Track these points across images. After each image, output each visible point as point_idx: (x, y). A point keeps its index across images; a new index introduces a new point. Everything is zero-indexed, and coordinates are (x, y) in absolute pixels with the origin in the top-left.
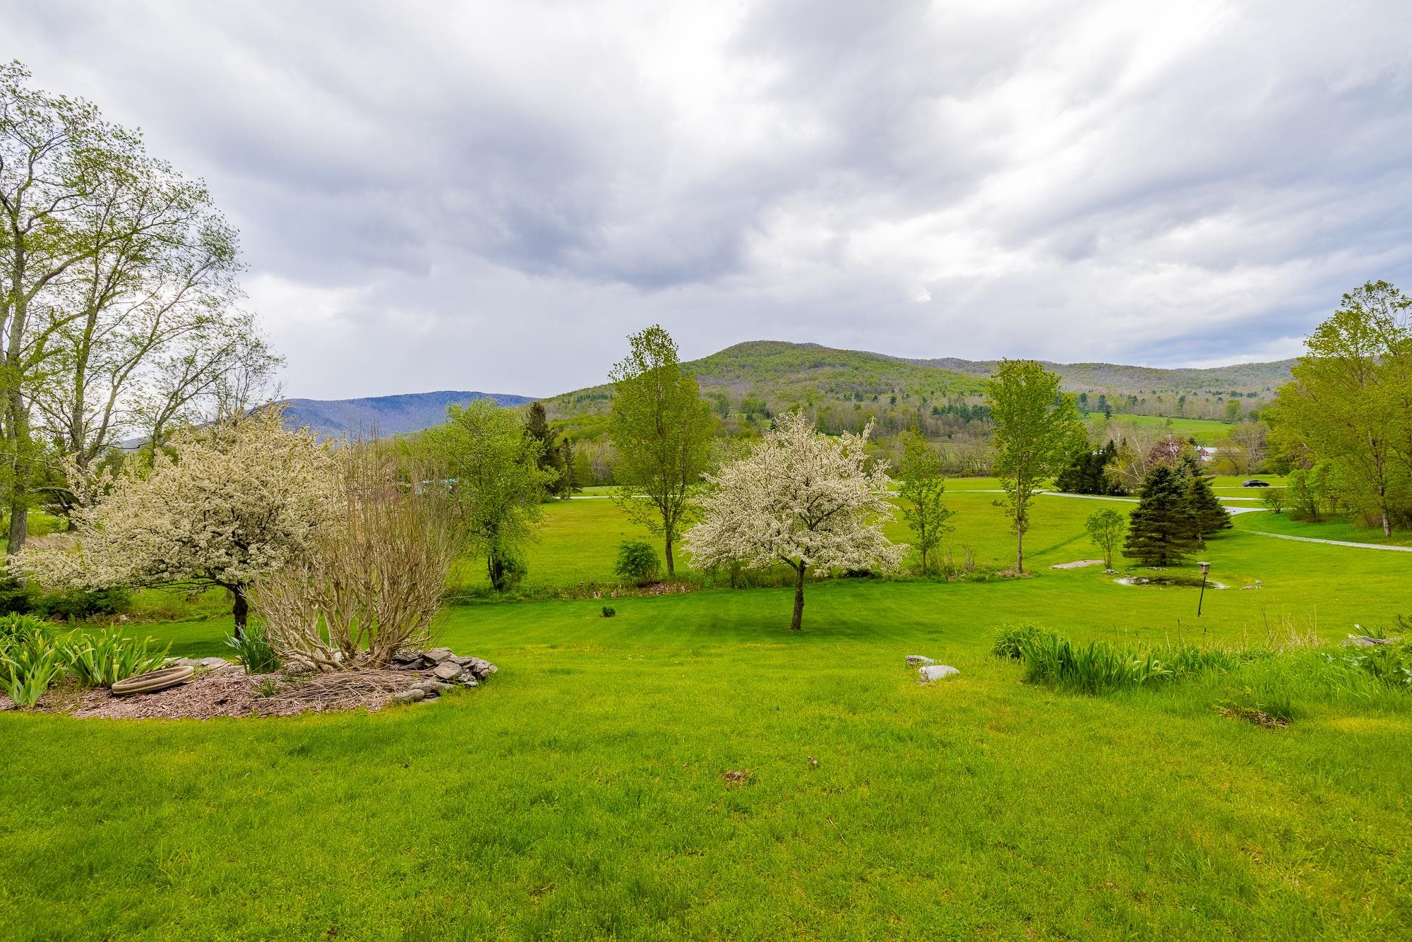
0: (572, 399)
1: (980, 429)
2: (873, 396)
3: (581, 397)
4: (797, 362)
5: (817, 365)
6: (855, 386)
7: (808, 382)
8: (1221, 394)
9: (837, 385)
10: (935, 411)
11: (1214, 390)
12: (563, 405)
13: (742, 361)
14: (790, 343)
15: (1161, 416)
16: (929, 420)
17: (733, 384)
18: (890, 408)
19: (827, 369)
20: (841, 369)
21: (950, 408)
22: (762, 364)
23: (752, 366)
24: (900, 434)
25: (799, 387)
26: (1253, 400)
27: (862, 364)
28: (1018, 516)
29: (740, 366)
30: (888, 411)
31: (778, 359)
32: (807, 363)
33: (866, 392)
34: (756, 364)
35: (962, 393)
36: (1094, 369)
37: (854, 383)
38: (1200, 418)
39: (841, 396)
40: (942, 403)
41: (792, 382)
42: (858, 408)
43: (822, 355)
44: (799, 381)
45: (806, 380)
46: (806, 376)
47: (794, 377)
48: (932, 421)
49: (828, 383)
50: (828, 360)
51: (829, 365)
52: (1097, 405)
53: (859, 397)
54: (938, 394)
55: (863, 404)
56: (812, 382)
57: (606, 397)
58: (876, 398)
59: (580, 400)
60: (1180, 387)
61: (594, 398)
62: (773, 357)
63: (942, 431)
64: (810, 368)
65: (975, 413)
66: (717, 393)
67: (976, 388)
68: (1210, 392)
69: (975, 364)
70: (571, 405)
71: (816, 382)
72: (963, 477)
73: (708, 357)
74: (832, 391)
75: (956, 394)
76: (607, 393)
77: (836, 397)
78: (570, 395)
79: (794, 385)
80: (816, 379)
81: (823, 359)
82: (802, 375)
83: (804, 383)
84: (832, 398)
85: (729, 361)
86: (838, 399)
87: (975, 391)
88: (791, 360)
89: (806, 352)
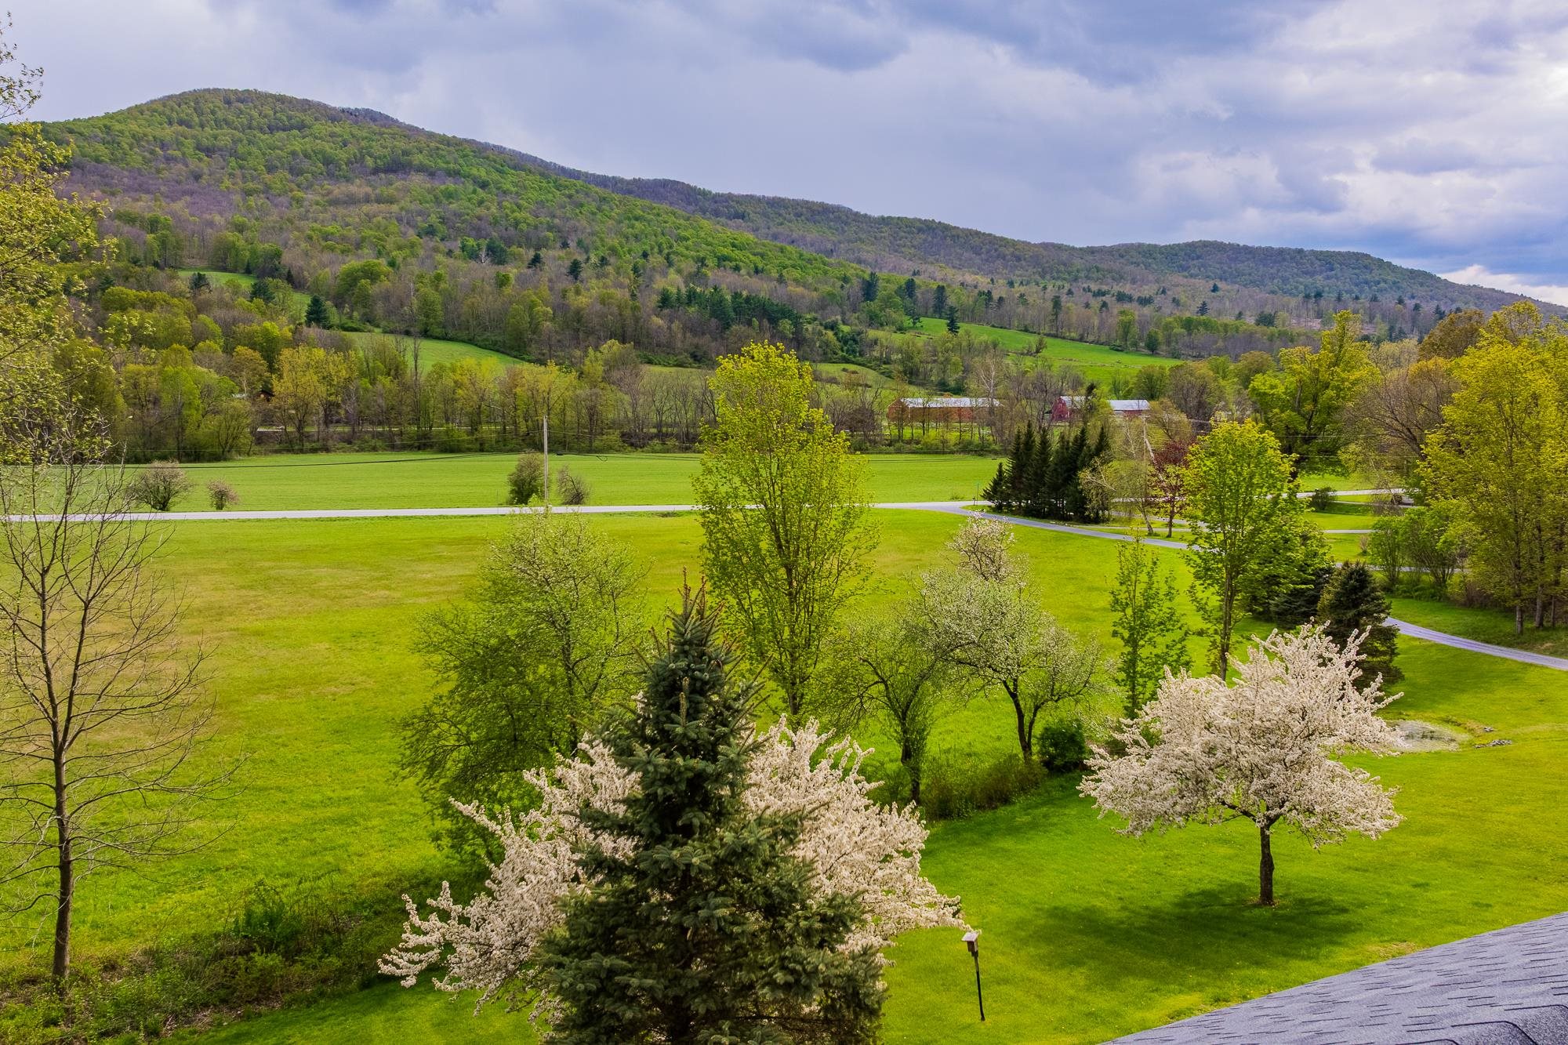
2: (531, 253)
4: (342, 155)
5: (396, 167)
6: (483, 224)
7: (375, 207)
8: (1104, 294)
9: (443, 220)
10: (665, 301)
11: (1094, 287)
13: (204, 134)
14: (325, 107)
15: (1026, 330)
16: (654, 319)
17: (185, 193)
18: (572, 288)
19: (417, 180)
20: (451, 186)
21: (692, 297)
22: (255, 150)
23: (234, 153)
24: (605, 347)
25: (354, 214)
26: (1147, 310)
27: (495, 176)
29: (199, 148)
30: (571, 296)
31: (297, 142)
32: (369, 162)
33: (509, 242)
34: (241, 149)
35: (702, 261)
36: (920, 230)
37: (480, 219)
38: (1081, 339)
39: (455, 245)
40: (673, 282)
41: (335, 202)
42: (502, 281)
43: (401, 144)
44: (351, 201)
45: (367, 200)
46: (369, 190)
47: (339, 190)
48: (660, 321)
49: (420, 213)
50: (418, 159)
51: (422, 169)
52: (932, 303)
53: (498, 255)
54: (655, 259)
55: (511, 271)
56: (383, 207)
58: (536, 260)
60: (1048, 277)
62: (282, 134)
63: (679, 344)
64: (376, 171)
65: (737, 309)
66: (148, 215)
67: (726, 251)
68: (1090, 290)
69: (718, 199)
71: (395, 208)
73: (108, 116)
74: (431, 232)
75: (691, 262)
77: (442, 247)
79: (342, 211)
80: (391, 200)
81: (406, 153)
82: (358, 188)
83: (366, 208)
84: (437, 250)
85: (168, 132)
86: (450, 254)
87: (726, 258)
88: (327, 147)
89: (364, 133)
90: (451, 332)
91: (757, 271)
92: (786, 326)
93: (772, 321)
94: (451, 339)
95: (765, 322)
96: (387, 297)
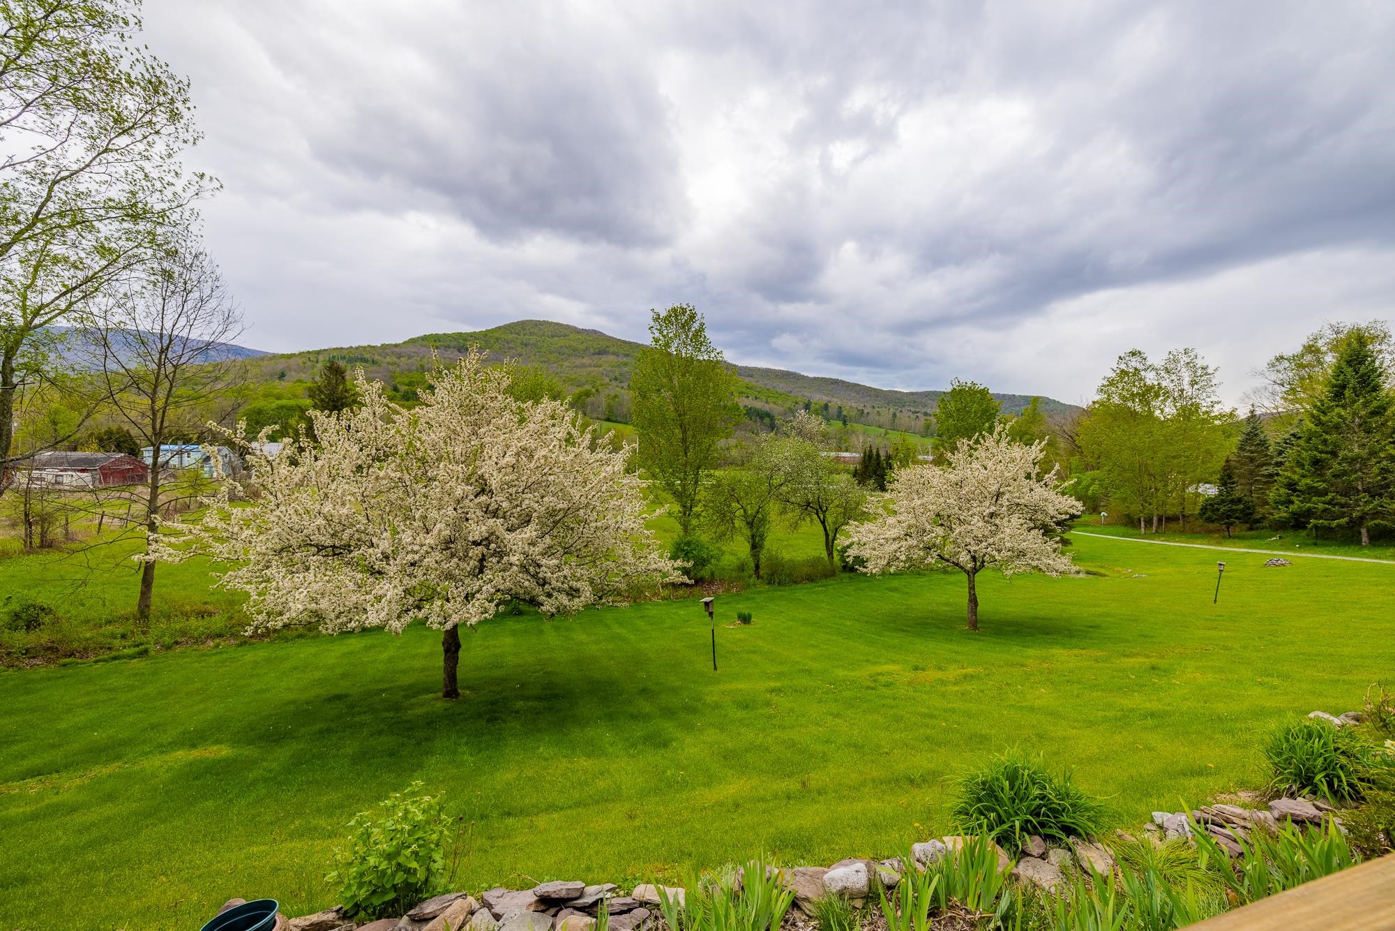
0: (321, 358)
3: (334, 357)
4: (581, 347)
5: (601, 352)
7: (593, 369)
8: (917, 412)
9: (621, 374)
11: (913, 409)
12: (309, 364)
13: (524, 338)
14: (575, 328)
15: (879, 427)
19: (611, 358)
20: (625, 359)
22: (545, 345)
23: (536, 346)
25: (583, 371)
29: (522, 343)
31: (562, 342)
32: (592, 350)
34: (539, 344)
36: (832, 384)
38: (906, 431)
39: (625, 385)
41: (577, 367)
43: (606, 343)
44: (583, 366)
45: (590, 366)
46: (591, 361)
47: (578, 361)
50: (611, 350)
51: (613, 354)
52: (836, 414)
56: (596, 369)
57: (365, 360)
59: (331, 360)
60: (892, 405)
61: (350, 361)
62: (557, 339)
64: (594, 354)
68: (910, 411)
70: (320, 365)
71: (601, 369)
73: (488, 331)
74: (615, 379)
76: (367, 356)
78: (318, 353)
79: (579, 370)
80: (600, 366)
81: (607, 347)
82: (586, 361)
83: (589, 369)
84: (617, 386)
85: (510, 337)
86: (622, 388)
87: (742, 393)
88: (575, 344)
89: (591, 338)
90: (619, 419)
91: (756, 398)
92: (767, 420)
93: (762, 418)
94: (619, 422)
95: (758, 419)
96: (593, 404)
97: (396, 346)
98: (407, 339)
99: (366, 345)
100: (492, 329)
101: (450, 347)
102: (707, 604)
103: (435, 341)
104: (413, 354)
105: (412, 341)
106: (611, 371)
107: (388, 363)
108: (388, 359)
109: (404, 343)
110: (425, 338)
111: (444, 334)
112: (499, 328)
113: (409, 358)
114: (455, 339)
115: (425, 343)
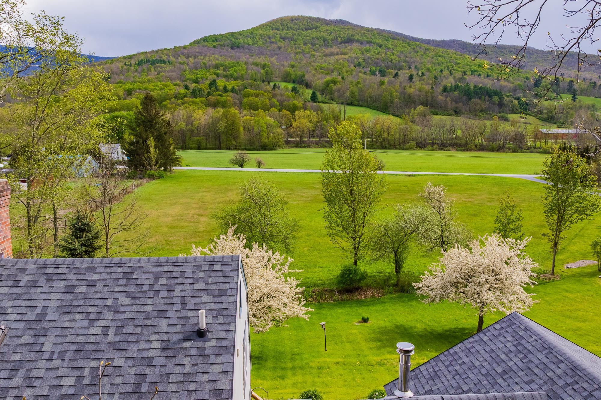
0: (133, 62)
1: (479, 106)
2: (396, 72)
3: (142, 61)
4: (330, 38)
5: (349, 41)
6: (379, 61)
7: (340, 56)
9: (364, 60)
10: (445, 89)
12: (125, 67)
13: (283, 33)
14: (325, 20)
16: (440, 97)
17: (276, 54)
18: (408, 85)
19: (356, 45)
20: (368, 47)
21: (456, 86)
22: (300, 37)
23: (293, 39)
24: (418, 108)
25: (332, 59)
27: (385, 42)
28: (555, 243)
29: (281, 38)
30: (407, 88)
31: (314, 34)
32: (339, 39)
33: (388, 68)
34: (295, 38)
35: (465, 73)
37: (378, 59)
39: (367, 70)
40: (450, 82)
41: (326, 55)
42: (382, 83)
43: (351, 32)
44: (332, 54)
45: (337, 54)
46: (338, 50)
47: (328, 51)
48: (442, 98)
50: (357, 37)
51: (358, 41)
52: (567, 87)
53: (383, 73)
54: (446, 72)
55: (386, 79)
56: (343, 56)
57: (164, 62)
58: (396, 74)
59: (140, 63)
61: (153, 63)
62: (309, 31)
63: (449, 107)
64: (341, 43)
65: (475, 92)
66: (263, 63)
67: (476, 68)
70: (132, 68)
71: (347, 56)
72: (467, 150)
73: (253, 29)
74: (359, 65)
75: (460, 73)
76: (165, 58)
77: (363, 71)
78: (130, 57)
79: (328, 58)
80: (346, 54)
81: (353, 35)
82: (335, 50)
83: (337, 57)
84: (360, 72)
85: (271, 33)
86: (365, 73)
87: (475, 71)
88: (325, 35)
89: (338, 29)
90: (361, 103)
91: (488, 76)
92: (496, 99)
93: (491, 97)
94: (361, 106)
95: (487, 97)
96: (339, 90)
97: (184, 48)
98: (192, 41)
99: (163, 48)
100: (257, 27)
101: (225, 46)
102: (322, 326)
103: (213, 41)
104: (197, 54)
105: (196, 42)
106: (356, 58)
107: (180, 63)
108: (180, 60)
109: (191, 44)
110: (205, 39)
111: (220, 35)
112: (263, 25)
113: (195, 58)
114: (228, 38)
115: (206, 43)
